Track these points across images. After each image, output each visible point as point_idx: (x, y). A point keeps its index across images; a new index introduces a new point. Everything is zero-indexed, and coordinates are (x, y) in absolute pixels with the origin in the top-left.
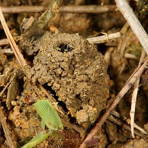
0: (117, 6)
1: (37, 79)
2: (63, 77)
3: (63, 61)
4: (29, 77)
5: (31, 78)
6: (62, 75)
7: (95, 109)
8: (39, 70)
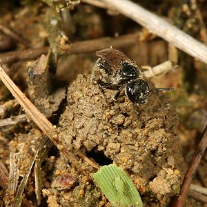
1: (82, 142)
2: (127, 128)
4: (68, 142)
5: (72, 143)
6: (125, 125)
7: (177, 172)
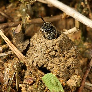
0: (66, 12)
1: (37, 63)
2: (57, 57)
3: (55, 45)
5: (32, 63)
7: (79, 76)
8: (37, 56)
